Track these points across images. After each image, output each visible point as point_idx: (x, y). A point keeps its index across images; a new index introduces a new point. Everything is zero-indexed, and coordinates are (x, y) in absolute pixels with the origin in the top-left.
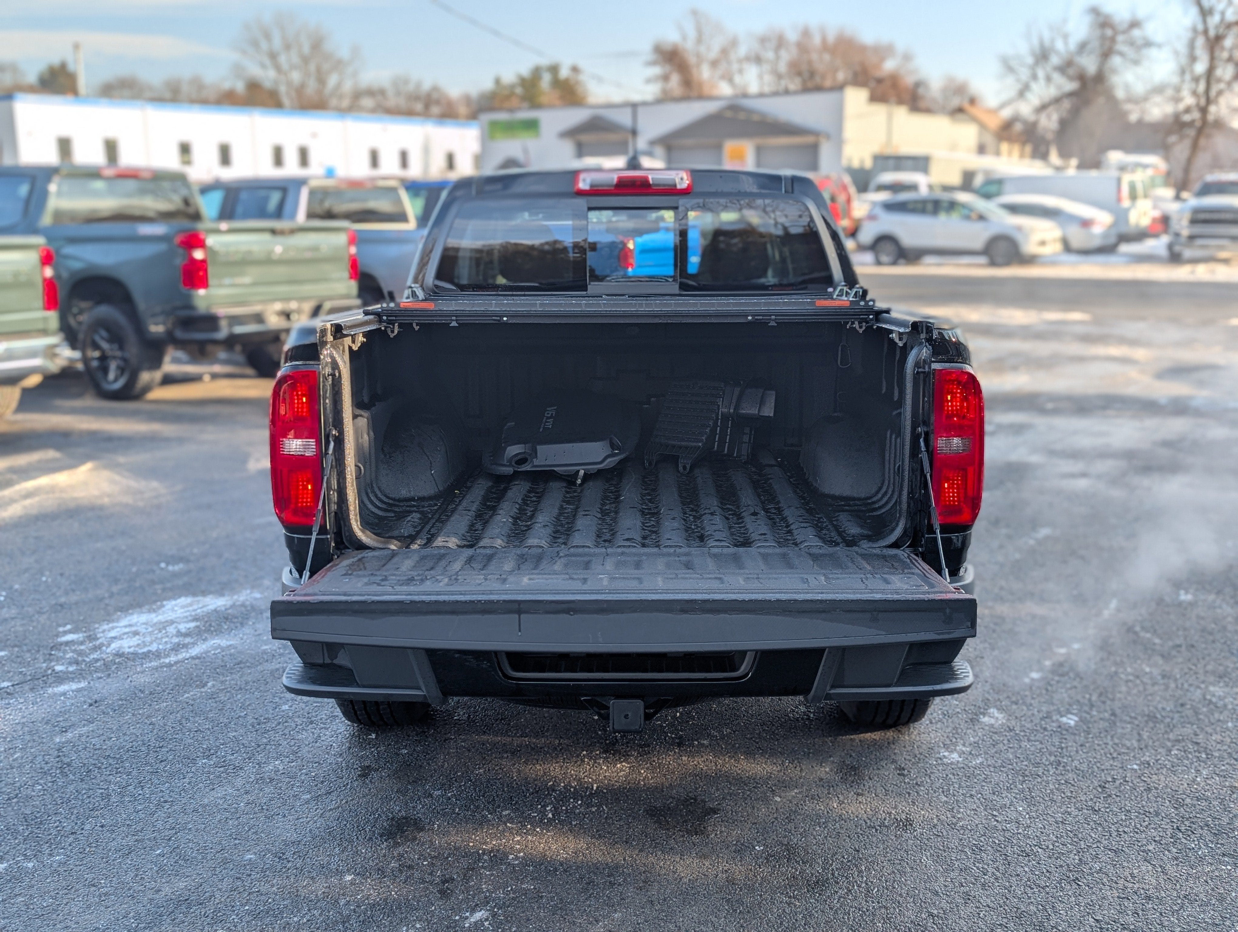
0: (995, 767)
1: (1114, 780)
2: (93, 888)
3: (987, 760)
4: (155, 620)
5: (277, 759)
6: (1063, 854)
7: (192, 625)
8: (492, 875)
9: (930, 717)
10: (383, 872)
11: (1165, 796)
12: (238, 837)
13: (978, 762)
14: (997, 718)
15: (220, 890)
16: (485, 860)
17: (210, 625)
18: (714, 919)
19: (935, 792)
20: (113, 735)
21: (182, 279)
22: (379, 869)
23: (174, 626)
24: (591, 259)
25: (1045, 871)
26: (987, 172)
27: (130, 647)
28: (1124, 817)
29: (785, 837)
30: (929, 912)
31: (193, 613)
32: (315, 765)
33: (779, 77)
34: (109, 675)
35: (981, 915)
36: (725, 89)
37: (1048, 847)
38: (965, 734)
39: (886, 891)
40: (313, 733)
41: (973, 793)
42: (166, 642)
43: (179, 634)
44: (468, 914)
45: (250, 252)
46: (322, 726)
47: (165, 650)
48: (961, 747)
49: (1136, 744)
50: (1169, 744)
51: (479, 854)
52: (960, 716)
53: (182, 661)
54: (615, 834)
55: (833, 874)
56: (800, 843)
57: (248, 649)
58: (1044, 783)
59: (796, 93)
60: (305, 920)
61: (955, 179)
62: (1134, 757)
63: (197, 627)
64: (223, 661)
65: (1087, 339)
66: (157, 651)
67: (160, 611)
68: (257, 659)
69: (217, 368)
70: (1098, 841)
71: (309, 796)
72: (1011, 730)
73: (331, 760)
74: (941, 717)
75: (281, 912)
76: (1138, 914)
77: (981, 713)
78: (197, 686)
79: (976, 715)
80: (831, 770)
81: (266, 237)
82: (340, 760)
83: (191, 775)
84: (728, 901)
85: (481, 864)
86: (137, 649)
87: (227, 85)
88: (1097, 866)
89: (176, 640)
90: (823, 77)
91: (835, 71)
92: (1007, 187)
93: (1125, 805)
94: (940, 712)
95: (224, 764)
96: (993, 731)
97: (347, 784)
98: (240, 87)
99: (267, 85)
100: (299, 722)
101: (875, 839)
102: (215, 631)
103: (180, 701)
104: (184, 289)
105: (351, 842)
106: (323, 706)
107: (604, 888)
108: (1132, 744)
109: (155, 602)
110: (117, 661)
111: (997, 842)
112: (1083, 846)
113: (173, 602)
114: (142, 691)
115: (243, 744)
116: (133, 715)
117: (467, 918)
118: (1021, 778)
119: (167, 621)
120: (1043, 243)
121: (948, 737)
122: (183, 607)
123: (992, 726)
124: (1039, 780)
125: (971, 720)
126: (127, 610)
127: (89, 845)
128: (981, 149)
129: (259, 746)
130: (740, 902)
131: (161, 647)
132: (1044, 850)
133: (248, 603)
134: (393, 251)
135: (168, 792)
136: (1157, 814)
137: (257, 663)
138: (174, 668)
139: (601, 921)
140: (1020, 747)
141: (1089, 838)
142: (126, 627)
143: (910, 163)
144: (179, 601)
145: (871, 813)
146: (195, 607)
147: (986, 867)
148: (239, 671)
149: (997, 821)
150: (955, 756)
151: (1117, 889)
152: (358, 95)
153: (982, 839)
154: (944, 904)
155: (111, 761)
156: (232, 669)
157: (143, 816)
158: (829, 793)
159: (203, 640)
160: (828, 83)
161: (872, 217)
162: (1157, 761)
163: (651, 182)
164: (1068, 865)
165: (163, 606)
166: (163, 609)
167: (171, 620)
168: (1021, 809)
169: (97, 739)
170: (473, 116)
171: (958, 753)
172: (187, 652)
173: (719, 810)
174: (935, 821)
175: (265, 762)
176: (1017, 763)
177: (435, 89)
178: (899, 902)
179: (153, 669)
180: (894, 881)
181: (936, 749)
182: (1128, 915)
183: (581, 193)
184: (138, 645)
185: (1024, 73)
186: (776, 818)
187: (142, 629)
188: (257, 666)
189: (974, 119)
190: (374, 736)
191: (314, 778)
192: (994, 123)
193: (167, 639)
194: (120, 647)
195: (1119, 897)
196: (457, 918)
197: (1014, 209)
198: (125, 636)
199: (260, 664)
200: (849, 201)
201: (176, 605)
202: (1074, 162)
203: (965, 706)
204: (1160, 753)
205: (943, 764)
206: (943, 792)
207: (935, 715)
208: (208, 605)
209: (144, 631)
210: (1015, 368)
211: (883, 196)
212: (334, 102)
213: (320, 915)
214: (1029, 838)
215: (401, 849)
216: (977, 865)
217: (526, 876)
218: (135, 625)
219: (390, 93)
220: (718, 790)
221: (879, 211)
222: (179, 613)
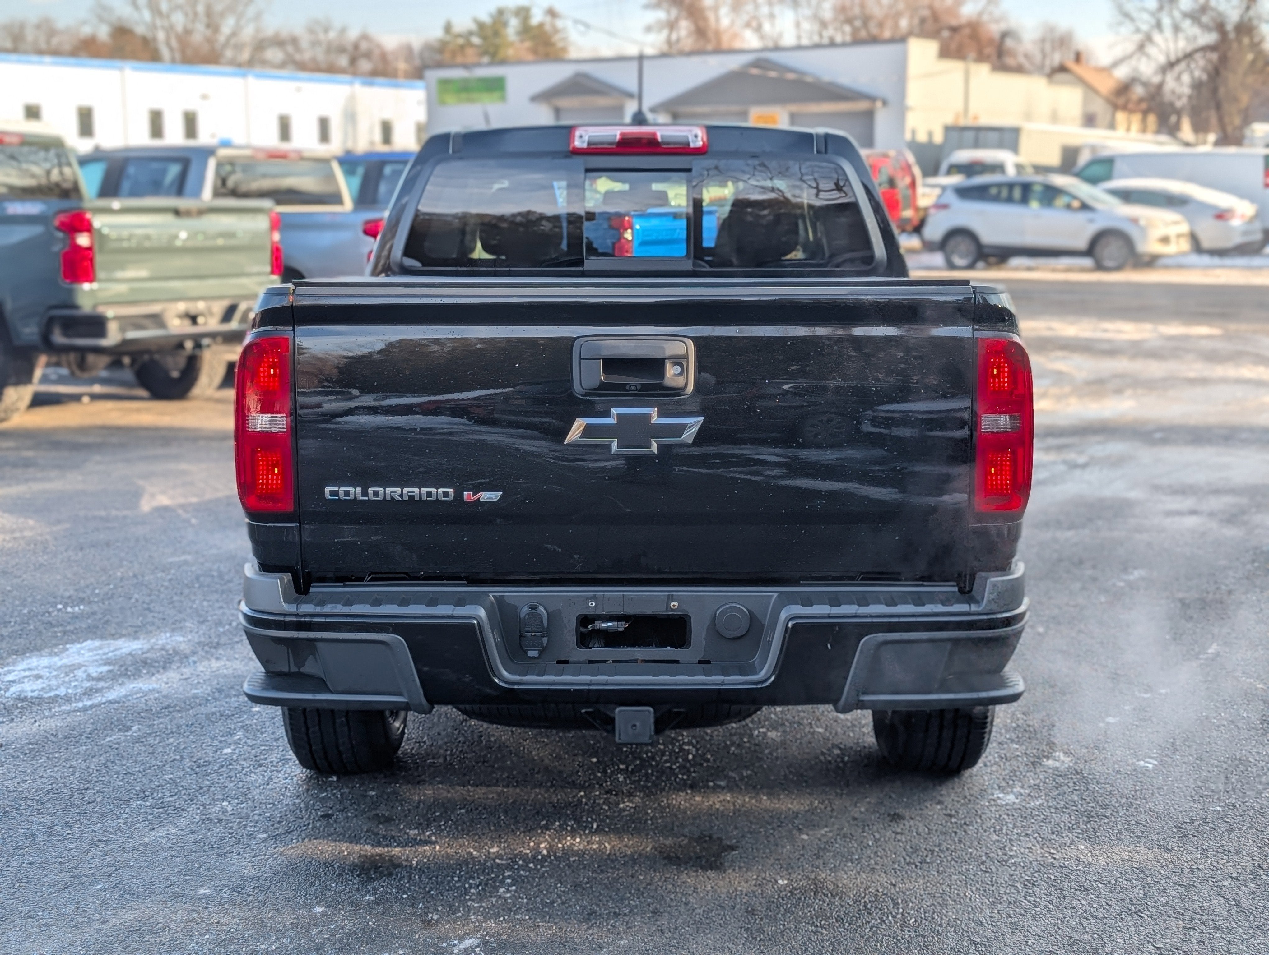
0: (1056, 808)
1: (1192, 821)
2: (30, 920)
3: (1048, 802)
4: (59, 664)
5: (223, 800)
6: (1126, 889)
7: (105, 669)
8: (481, 907)
9: (985, 760)
10: (357, 905)
11: (1249, 836)
12: (189, 873)
13: (1038, 803)
14: (1063, 762)
15: (175, 921)
16: (473, 894)
17: (127, 670)
18: (730, 946)
19: (985, 831)
20: (27, 778)
21: (62, 269)
22: (353, 902)
23: (83, 668)
24: (589, 231)
25: (1104, 904)
26: (1093, 148)
27: (33, 691)
28: (1199, 856)
29: (813, 872)
30: (971, 940)
31: (104, 657)
32: (269, 806)
33: (824, 24)
34: (13, 719)
35: (1030, 943)
36: (751, 41)
37: (1110, 883)
38: (1024, 776)
39: (924, 922)
40: (264, 776)
41: (1029, 832)
42: (75, 686)
43: (89, 678)
44: (456, 942)
45: (147, 237)
46: (273, 768)
47: (75, 694)
48: (1019, 789)
49: (1221, 787)
50: (1260, 787)
51: (465, 888)
52: (1020, 759)
53: (100, 705)
54: (619, 869)
55: (865, 906)
56: (829, 878)
57: (176, 693)
58: (1111, 824)
59: (844, 45)
60: (274, 948)
61: (1054, 159)
62: (1218, 799)
63: (110, 671)
64: (146, 705)
65: (1212, 357)
66: (65, 695)
67: (64, 655)
68: (188, 703)
69: (97, 389)
70: (1168, 877)
71: (265, 835)
72: (1077, 773)
73: (287, 801)
74: (997, 760)
75: (246, 941)
76: (1203, 943)
77: (1045, 757)
78: (120, 730)
79: (1039, 758)
80: (867, 810)
81: (168, 219)
82: (297, 801)
83: (125, 816)
84: (747, 930)
85: (467, 897)
86: (41, 693)
87: (86, 31)
88: (1163, 900)
89: (88, 684)
90: (881, 25)
91: (897, 16)
92: (1119, 166)
93: (1203, 844)
94: (996, 755)
95: (163, 806)
96: (1058, 774)
97: (309, 824)
98: (103, 33)
99: (140, 30)
100: (246, 765)
101: (914, 875)
102: (133, 675)
103: (101, 745)
104: (65, 284)
105: (318, 877)
106: (272, 750)
107: (608, 919)
108: (1217, 787)
109: (56, 645)
110: (19, 705)
111: (1053, 877)
112: (1150, 882)
113: (79, 646)
114: (55, 736)
115: (182, 786)
116: (48, 758)
117: (455, 945)
118: (1085, 819)
119: (73, 665)
120: (1165, 240)
121: (1004, 779)
122: (90, 650)
123: (1057, 769)
124: (1106, 821)
125: (1033, 763)
126: (24, 653)
127: (19, 881)
128: (1090, 121)
129: (201, 788)
130: (761, 930)
131: (70, 691)
132: (1106, 885)
133: (168, 647)
134: (325, 239)
135: (101, 832)
136: (1238, 853)
137: (188, 707)
138: (90, 712)
139: (605, 947)
140: (1088, 789)
141: (1157, 874)
142: (24, 670)
143: (993, 137)
144: (85, 644)
145: (910, 850)
146: (106, 650)
147: (1038, 900)
148: (167, 716)
149: (1055, 859)
150: (1011, 798)
151: (1183, 920)
152: (260, 45)
153: (1036, 875)
154: (988, 933)
155: (30, 803)
156: (158, 713)
157: (76, 854)
158: (863, 832)
159: (120, 684)
160: (887, 34)
161: (941, 206)
162: (1244, 803)
163: (659, 139)
164: (1130, 899)
165: (67, 649)
166: (67, 653)
167: (79, 664)
168: (1083, 847)
169: (9, 782)
170: (417, 74)
171: (1014, 794)
172: (103, 696)
173: (737, 847)
174: (984, 858)
175: (210, 804)
176: (1082, 805)
177: (365, 37)
178: (938, 931)
179: (64, 713)
180: (934, 913)
181: (989, 791)
182: (1192, 943)
183: (578, 152)
184: (43, 689)
185: (1145, 22)
186: (803, 855)
187: (45, 673)
188: (189, 710)
189: (1081, 81)
190: (335, 778)
191: (269, 819)
192: (1105, 86)
193: (76, 683)
194: (22, 691)
195: (1184, 927)
196: (444, 945)
197: (1127, 196)
198: (26, 680)
199: (192, 708)
200: (913, 185)
201: (82, 648)
202: (1212, 137)
203: (1027, 749)
204: (1249, 796)
205: (996, 805)
206: (995, 831)
207: (990, 758)
208: (121, 649)
209: (48, 674)
210: (1119, 391)
211: (956, 179)
212: (229, 53)
213: (291, 942)
214: (1090, 874)
215: (376, 884)
216: (1028, 898)
217: (520, 908)
218: (36, 668)
219: (304, 43)
220: (736, 828)
221: (951, 198)
222: (87, 655)
